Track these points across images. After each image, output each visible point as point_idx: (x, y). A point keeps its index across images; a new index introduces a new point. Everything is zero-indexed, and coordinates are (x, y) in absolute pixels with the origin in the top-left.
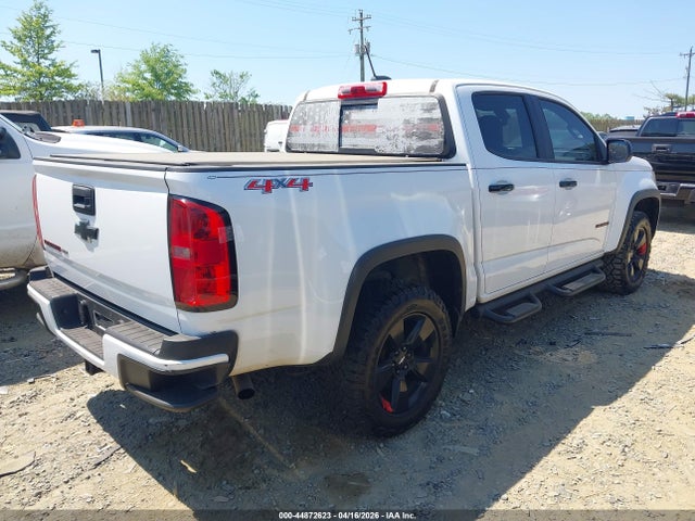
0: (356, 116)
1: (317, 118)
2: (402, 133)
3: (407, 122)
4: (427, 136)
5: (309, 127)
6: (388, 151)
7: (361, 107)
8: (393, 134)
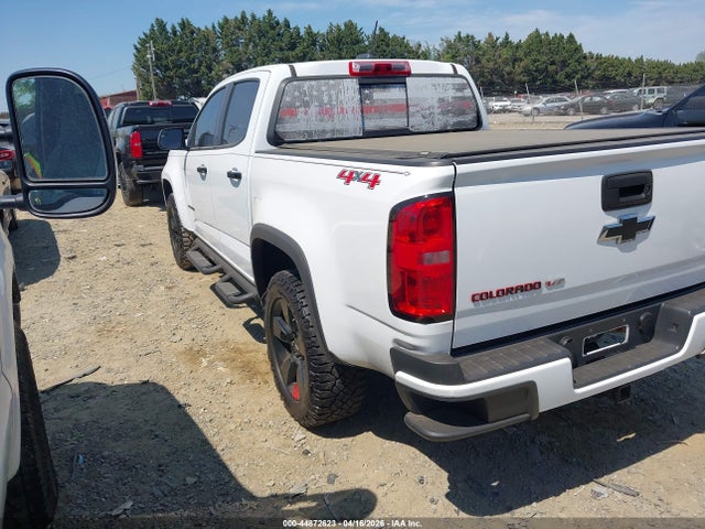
0: (379, 95)
1: (326, 99)
2: (437, 111)
3: (441, 100)
4: (463, 113)
5: (313, 109)
6: (424, 129)
7: (385, 85)
8: (428, 112)
